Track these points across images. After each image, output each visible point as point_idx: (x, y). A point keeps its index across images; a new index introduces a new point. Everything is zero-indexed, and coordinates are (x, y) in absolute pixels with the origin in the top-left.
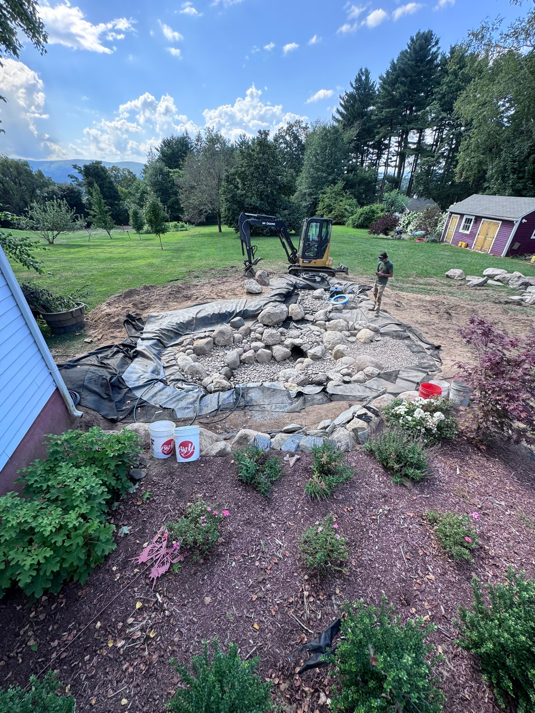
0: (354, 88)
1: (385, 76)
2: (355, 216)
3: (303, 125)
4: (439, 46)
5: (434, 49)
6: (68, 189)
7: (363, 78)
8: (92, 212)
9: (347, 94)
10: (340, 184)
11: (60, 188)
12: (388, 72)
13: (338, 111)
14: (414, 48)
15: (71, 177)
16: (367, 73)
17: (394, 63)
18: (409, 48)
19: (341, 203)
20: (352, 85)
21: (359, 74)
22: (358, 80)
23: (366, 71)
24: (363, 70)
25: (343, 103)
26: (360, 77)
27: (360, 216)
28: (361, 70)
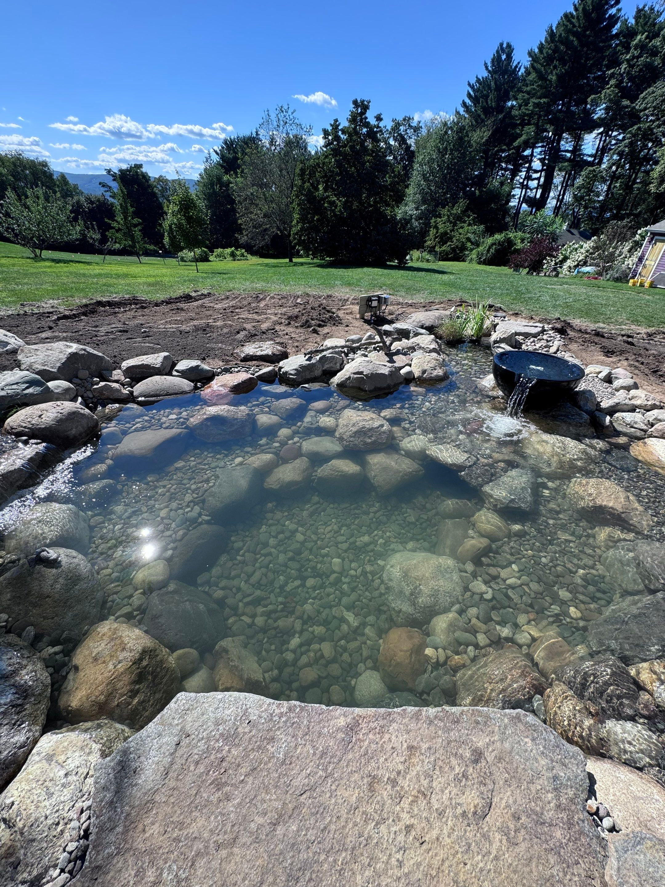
0: (489, 72)
1: (537, 50)
2: (481, 248)
3: (414, 124)
4: (619, 6)
5: (613, 11)
6: (99, 200)
7: (504, 57)
8: (115, 225)
9: (478, 80)
10: (462, 203)
11: (89, 200)
12: (541, 44)
13: (464, 104)
14: (584, 9)
15: (103, 186)
16: (508, 50)
17: (552, 30)
18: (576, 9)
19: (461, 231)
20: (487, 68)
21: (498, 52)
22: (496, 60)
23: (509, 46)
24: (505, 46)
25: (472, 93)
26: (499, 56)
27: (490, 248)
28: (501, 45)
